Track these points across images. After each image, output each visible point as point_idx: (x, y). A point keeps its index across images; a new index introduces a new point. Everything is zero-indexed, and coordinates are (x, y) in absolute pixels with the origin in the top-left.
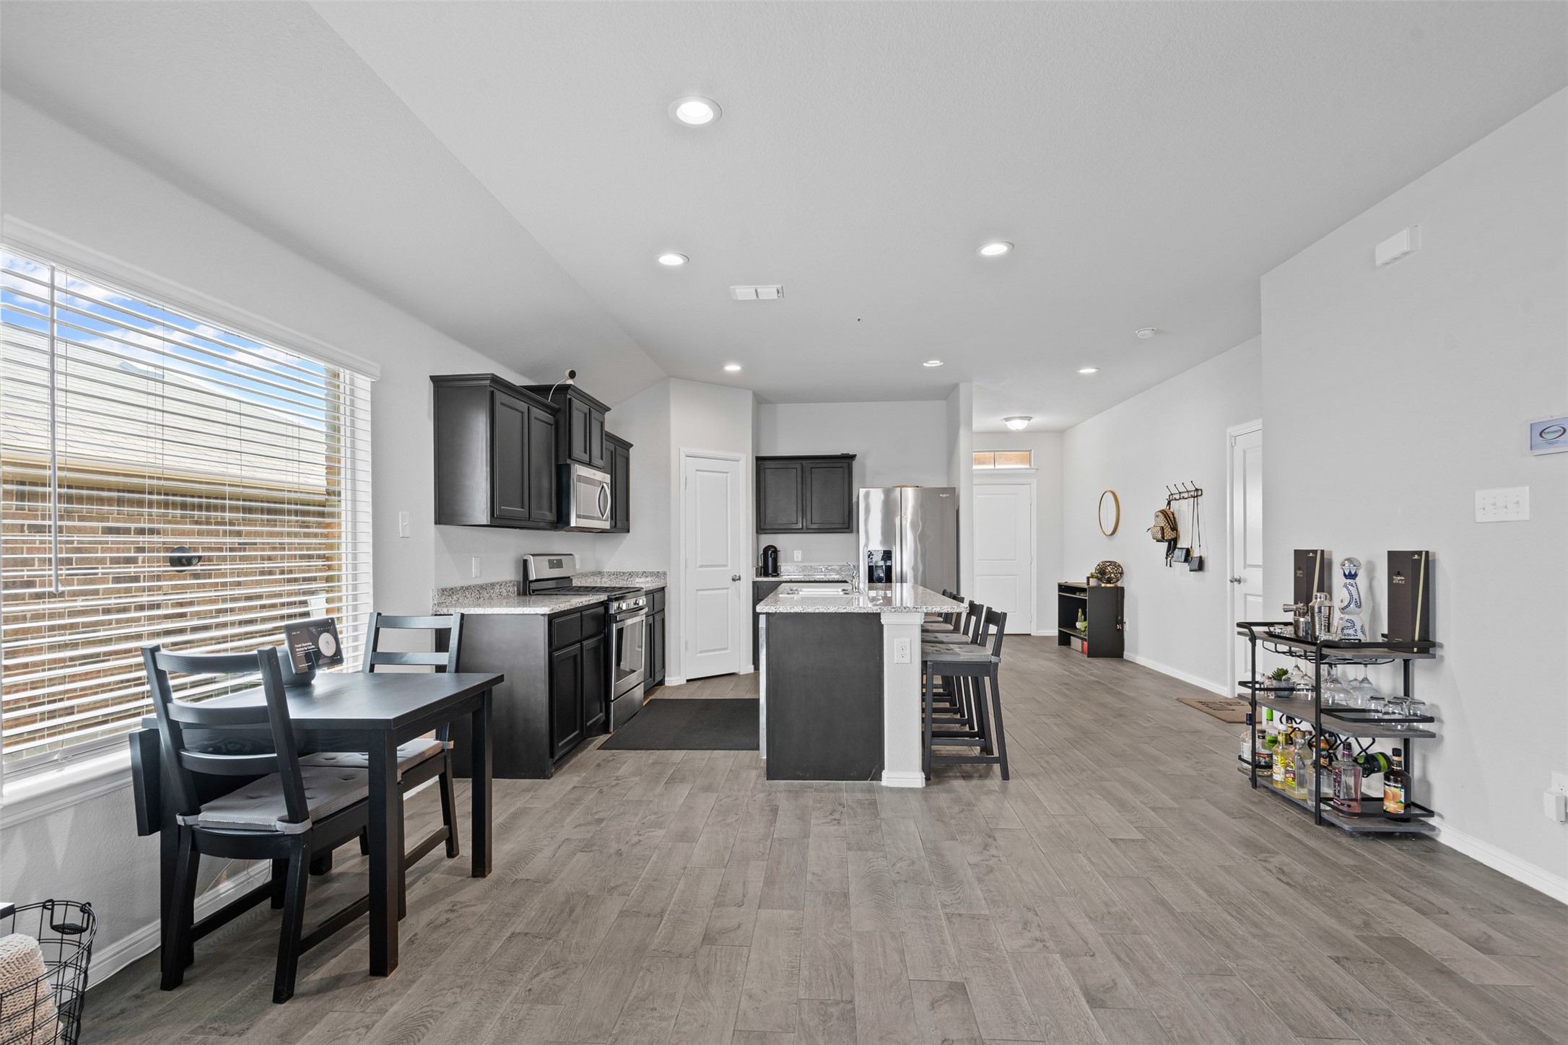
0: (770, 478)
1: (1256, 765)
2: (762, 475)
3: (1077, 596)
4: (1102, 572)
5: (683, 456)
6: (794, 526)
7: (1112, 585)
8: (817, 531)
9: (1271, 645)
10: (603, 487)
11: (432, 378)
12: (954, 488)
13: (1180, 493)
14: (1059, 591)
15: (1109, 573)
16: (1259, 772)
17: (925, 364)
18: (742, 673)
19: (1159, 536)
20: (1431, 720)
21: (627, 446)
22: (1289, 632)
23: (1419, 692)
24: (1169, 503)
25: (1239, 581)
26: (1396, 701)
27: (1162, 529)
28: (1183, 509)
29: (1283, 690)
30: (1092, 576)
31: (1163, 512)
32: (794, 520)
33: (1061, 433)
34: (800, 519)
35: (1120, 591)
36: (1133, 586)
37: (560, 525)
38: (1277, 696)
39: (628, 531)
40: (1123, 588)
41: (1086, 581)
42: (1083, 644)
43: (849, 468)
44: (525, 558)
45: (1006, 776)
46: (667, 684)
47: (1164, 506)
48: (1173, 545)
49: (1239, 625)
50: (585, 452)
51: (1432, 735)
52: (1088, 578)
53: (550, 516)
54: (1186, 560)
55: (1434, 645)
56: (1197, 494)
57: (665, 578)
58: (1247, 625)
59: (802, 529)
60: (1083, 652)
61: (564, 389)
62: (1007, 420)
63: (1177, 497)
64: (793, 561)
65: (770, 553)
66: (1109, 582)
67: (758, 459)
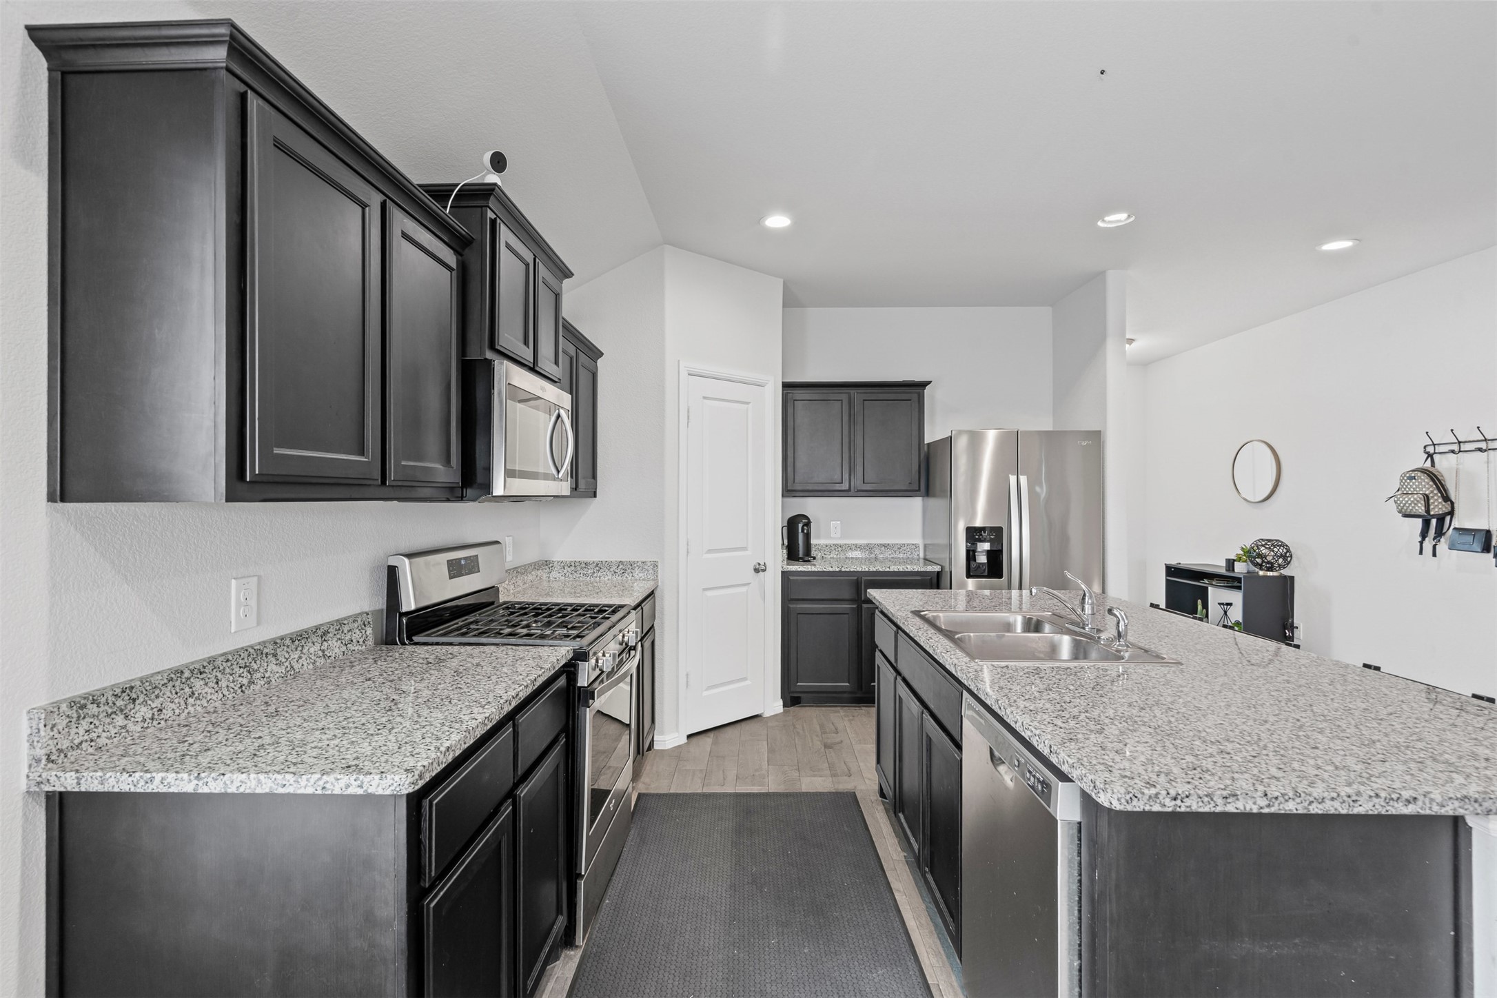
0: (802, 414)
2: (790, 411)
4: (1256, 555)
5: (684, 374)
6: (838, 487)
7: (1275, 574)
8: (871, 494)
10: (559, 416)
11: (37, 34)
12: (1100, 432)
13: (1460, 442)
14: (1167, 575)
17: (1100, 224)
18: (767, 714)
19: (1420, 509)
21: (595, 354)
24: (1431, 458)
27: (1427, 498)
30: (1241, 557)
31: (1418, 470)
32: (837, 477)
34: (846, 476)
35: (1287, 584)
37: (470, 492)
39: (595, 496)
40: (1292, 578)
43: (919, 402)
44: (391, 563)
46: (657, 747)
47: (1420, 461)
48: (1436, 522)
50: (526, 343)
52: (1231, 559)
53: (448, 474)
54: (1486, 549)
57: (656, 573)
59: (849, 490)
61: (480, 194)
63: (1453, 448)
64: (830, 537)
65: (800, 526)
66: (1270, 569)
67: (786, 386)
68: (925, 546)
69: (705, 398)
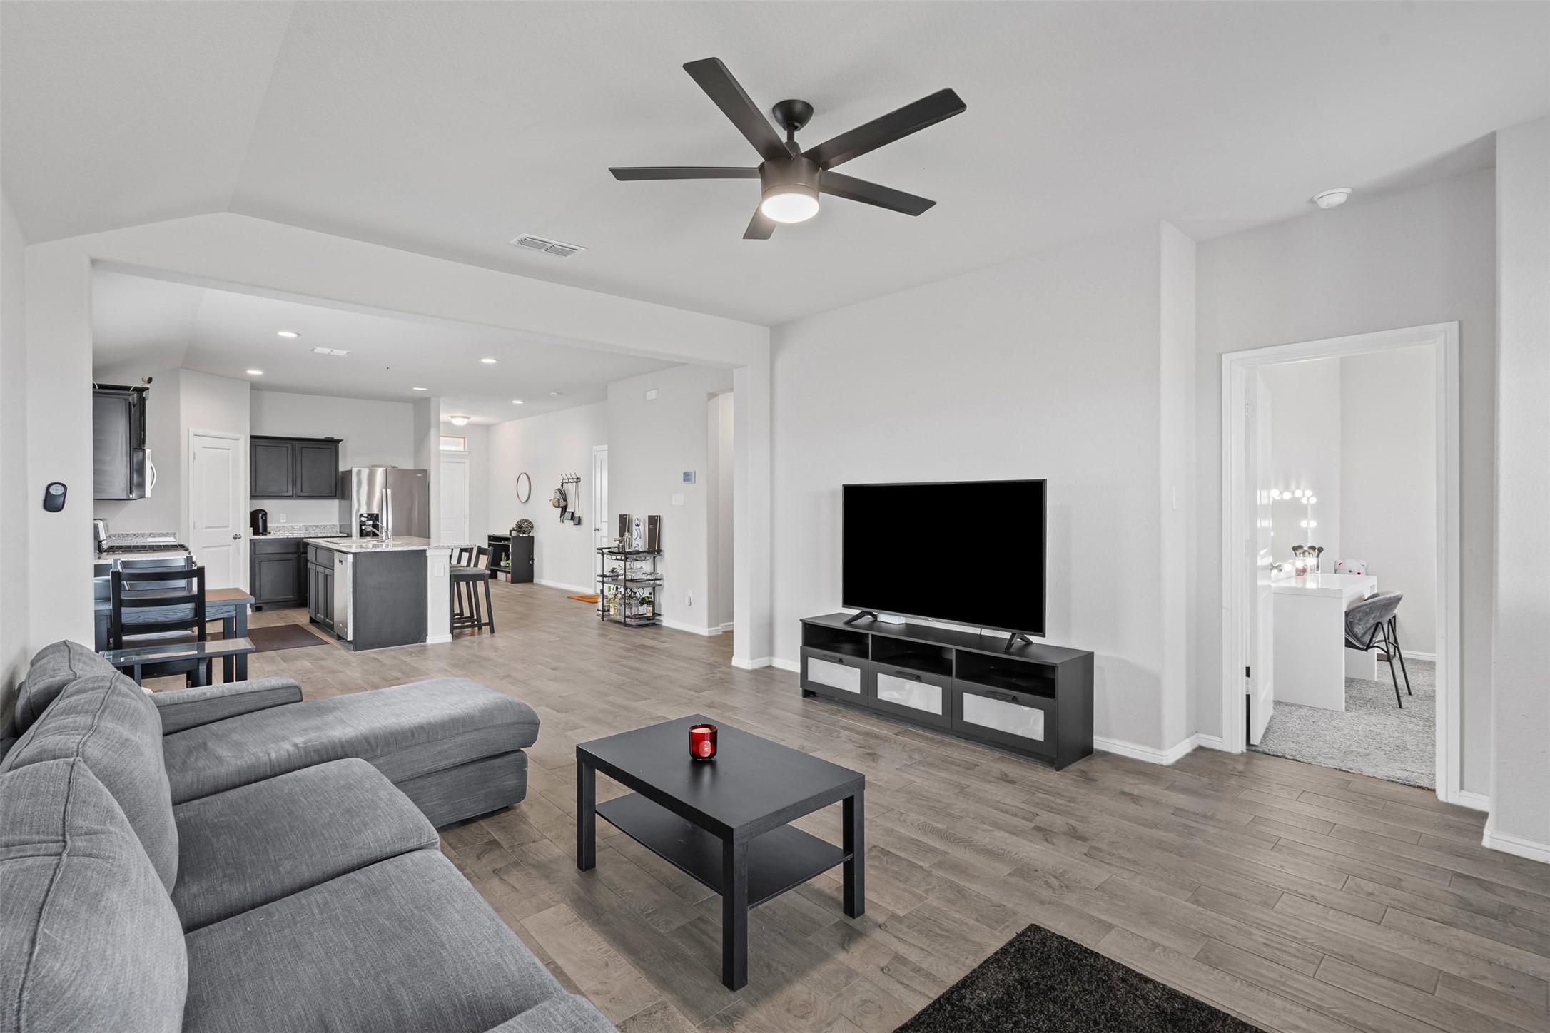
0: (263, 455)
1: (604, 611)
2: (255, 451)
3: (503, 543)
4: (520, 528)
5: (192, 435)
6: (285, 494)
7: (526, 535)
8: (307, 498)
9: (609, 557)
12: (426, 470)
13: (569, 479)
14: (489, 541)
15: (524, 528)
16: (605, 613)
17: (414, 388)
19: (557, 504)
20: (660, 579)
22: (616, 550)
23: (657, 571)
24: (562, 485)
25: (598, 530)
26: (650, 574)
27: (559, 500)
28: (570, 488)
29: (614, 576)
30: (514, 530)
31: (559, 490)
32: (285, 489)
33: (487, 427)
34: (290, 488)
35: (532, 540)
36: (540, 536)
38: (612, 580)
40: (533, 537)
41: (509, 533)
42: (507, 576)
43: (336, 450)
45: (492, 631)
47: (559, 486)
48: (564, 509)
49: (598, 549)
51: (661, 585)
52: (510, 531)
54: (572, 519)
55: (661, 551)
56: (578, 480)
58: (601, 549)
59: (293, 496)
60: (506, 581)
62: (452, 417)
63: (567, 481)
64: (279, 522)
65: (260, 515)
66: (524, 533)
67: (252, 437)
68: (340, 526)
69: (203, 447)
